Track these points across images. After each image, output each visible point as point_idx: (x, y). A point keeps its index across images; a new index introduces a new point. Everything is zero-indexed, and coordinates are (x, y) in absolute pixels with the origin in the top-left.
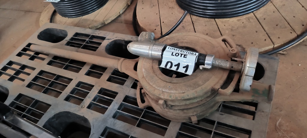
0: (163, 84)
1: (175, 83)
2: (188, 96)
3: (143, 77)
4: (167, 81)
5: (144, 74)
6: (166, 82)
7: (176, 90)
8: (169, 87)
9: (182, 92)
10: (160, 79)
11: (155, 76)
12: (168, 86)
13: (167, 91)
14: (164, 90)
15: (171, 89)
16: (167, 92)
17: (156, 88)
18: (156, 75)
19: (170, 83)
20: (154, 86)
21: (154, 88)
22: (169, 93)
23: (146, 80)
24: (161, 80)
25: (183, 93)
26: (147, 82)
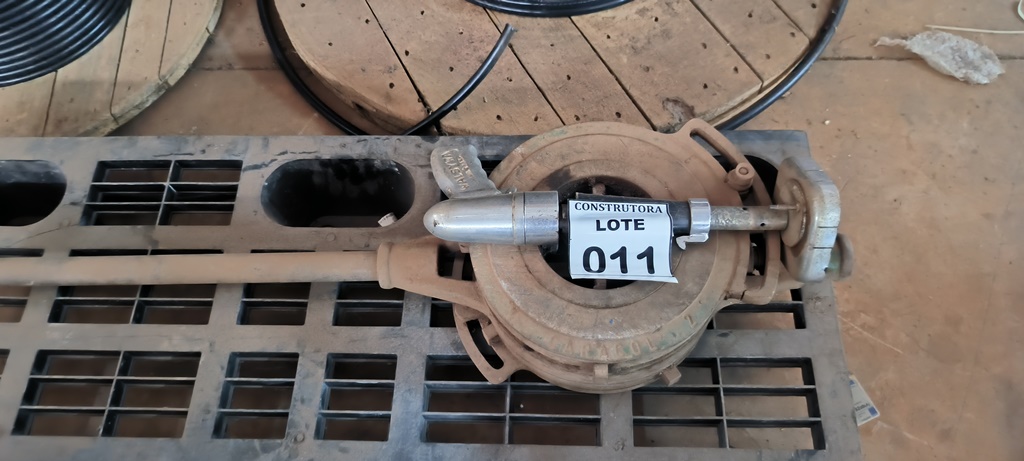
0: (588, 317)
1: (621, 306)
2: (675, 335)
3: (516, 309)
4: (595, 303)
5: (513, 297)
6: (595, 307)
7: (635, 327)
8: (611, 322)
9: (653, 328)
10: (571, 302)
11: (550, 295)
12: (607, 321)
13: (610, 335)
14: (600, 336)
15: (618, 328)
16: (610, 340)
17: (574, 333)
18: (553, 292)
19: (607, 307)
20: (564, 330)
21: (568, 335)
22: (617, 340)
23: (527, 316)
24: (576, 304)
25: (658, 330)
26: (535, 321)
